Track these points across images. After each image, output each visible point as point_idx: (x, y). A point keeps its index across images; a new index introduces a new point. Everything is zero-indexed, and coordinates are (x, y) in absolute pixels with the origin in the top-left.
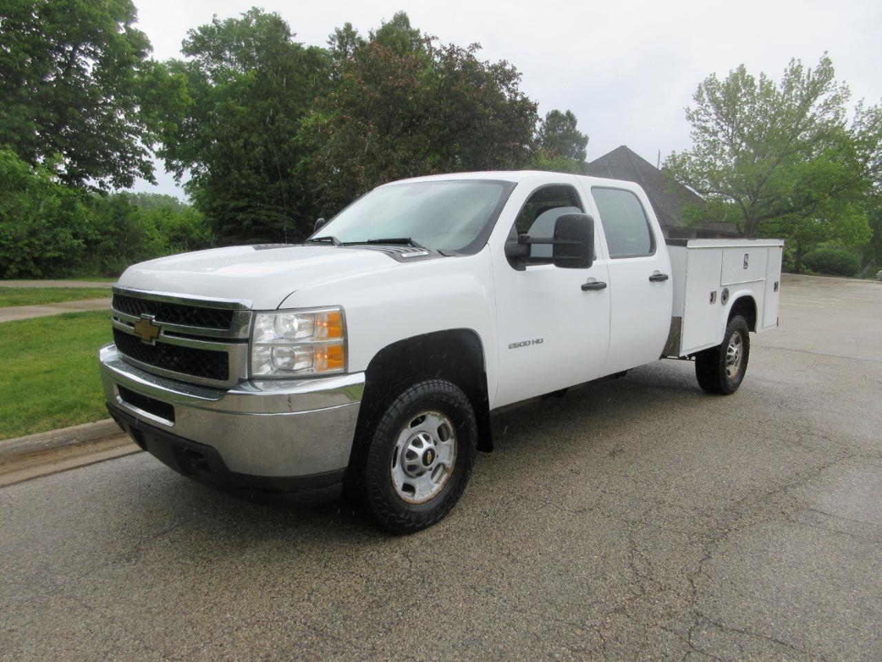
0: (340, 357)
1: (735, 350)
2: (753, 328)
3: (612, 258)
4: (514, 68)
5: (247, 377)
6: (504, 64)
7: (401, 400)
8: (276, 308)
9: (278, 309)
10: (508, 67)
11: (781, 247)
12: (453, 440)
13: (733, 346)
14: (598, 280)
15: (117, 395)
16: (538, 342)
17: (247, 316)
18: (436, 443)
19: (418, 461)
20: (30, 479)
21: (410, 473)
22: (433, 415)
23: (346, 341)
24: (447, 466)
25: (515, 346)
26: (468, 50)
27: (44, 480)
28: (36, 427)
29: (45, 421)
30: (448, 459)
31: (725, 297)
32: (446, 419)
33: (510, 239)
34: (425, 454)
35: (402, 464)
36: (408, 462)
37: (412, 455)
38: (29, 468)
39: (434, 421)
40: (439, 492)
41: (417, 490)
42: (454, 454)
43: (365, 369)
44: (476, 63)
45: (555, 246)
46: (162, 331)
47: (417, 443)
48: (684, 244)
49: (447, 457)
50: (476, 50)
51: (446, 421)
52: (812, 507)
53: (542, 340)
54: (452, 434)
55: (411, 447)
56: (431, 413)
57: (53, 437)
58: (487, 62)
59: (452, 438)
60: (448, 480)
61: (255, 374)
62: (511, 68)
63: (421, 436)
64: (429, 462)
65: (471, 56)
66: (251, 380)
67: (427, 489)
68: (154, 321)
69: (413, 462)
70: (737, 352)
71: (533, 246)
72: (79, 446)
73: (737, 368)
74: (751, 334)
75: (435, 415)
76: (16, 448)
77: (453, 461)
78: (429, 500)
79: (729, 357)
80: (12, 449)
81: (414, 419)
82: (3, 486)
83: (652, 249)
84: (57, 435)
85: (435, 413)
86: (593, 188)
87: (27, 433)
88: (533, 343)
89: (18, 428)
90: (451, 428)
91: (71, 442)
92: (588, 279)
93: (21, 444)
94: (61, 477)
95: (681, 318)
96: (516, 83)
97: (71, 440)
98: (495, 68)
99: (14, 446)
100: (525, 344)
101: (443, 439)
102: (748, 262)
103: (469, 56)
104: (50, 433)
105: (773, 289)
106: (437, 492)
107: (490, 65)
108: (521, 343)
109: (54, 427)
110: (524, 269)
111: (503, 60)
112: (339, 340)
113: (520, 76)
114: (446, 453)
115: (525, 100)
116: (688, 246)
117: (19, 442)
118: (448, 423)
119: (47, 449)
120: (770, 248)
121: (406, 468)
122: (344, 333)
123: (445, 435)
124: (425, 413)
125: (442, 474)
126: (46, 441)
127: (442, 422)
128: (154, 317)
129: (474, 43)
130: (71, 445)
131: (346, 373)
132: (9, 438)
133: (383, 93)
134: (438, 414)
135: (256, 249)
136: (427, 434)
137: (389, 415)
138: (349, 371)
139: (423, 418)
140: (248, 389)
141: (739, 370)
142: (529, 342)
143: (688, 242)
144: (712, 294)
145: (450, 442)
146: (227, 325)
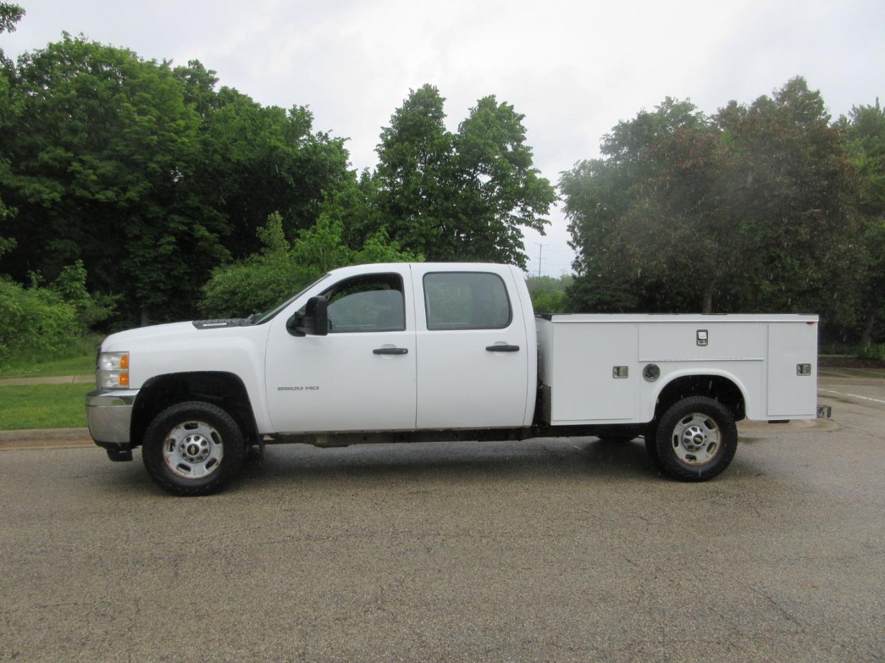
18: (204, 443)
31: (651, 372)
34: (190, 448)
37: (183, 446)
41: (192, 471)
49: (218, 455)
53: (318, 388)
54: (220, 440)
60: (216, 470)
67: (199, 472)
116: (553, 320)
131: (127, 389)
143: (553, 317)
145: (220, 445)
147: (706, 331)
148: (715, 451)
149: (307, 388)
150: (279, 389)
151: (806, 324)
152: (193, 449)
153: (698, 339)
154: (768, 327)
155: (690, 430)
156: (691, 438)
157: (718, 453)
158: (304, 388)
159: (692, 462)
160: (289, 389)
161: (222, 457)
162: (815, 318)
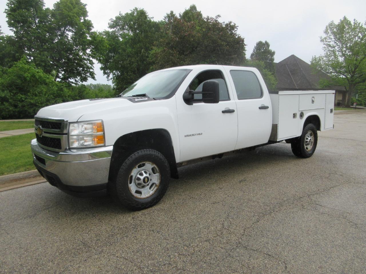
0: (102, 140)
1: (309, 138)
2: (319, 128)
3: (239, 99)
4: (235, 24)
5: (68, 148)
6: (231, 23)
7: (131, 157)
8: (76, 121)
9: (77, 121)
10: (232, 24)
11: (333, 93)
12: (159, 174)
13: (308, 137)
14: (231, 109)
15: (34, 157)
16: (199, 134)
17: (67, 124)
18: (150, 175)
19: (141, 181)
20: (11, 189)
21: (139, 186)
22: (148, 163)
23: (104, 133)
24: (157, 184)
25: (188, 136)
26: (215, 18)
27: (16, 189)
28: (19, 171)
29: (22, 168)
30: (157, 181)
31: (302, 115)
32: (154, 165)
33: (186, 92)
34: (144, 178)
35: (135, 183)
36: (137, 182)
37: (139, 179)
38: (13, 185)
39: (149, 166)
40: (153, 194)
42: (160, 179)
43: (113, 144)
44: (219, 23)
45: (203, 95)
46: (43, 132)
47: (141, 174)
48: (277, 93)
49: (157, 180)
50: (219, 18)
51: (154, 166)
52: (317, 203)
53: (202, 133)
54: (158, 171)
55: (138, 176)
56: (147, 162)
57: (24, 174)
58: (224, 22)
59: (158, 173)
61: (71, 147)
62: (233, 24)
63: (143, 172)
64: (146, 182)
65: (217, 20)
66: (70, 149)
67: (147, 193)
68: (41, 128)
69: (139, 182)
70: (310, 140)
71: (195, 95)
72: (34, 178)
73: (311, 147)
74: (318, 132)
75: (149, 163)
76: (10, 178)
77: (159, 182)
78: (148, 197)
79: (307, 142)
80: (8, 178)
81: (139, 165)
82: (1, 192)
83: (261, 95)
84: (25, 173)
85: (149, 162)
86: (231, 71)
87: (15, 173)
88: (197, 135)
89: (12, 171)
90: (157, 169)
91: (31, 176)
92: (225, 108)
93: (11, 177)
94: (22, 189)
95: (277, 124)
96: (236, 31)
97: (30, 175)
98: (227, 25)
99: (9, 177)
100: (193, 135)
101: (154, 173)
102: (315, 100)
103: (216, 21)
104: (23, 173)
105: (330, 112)
106: (152, 194)
107: (225, 24)
108: (191, 135)
109: (25, 170)
110: (193, 105)
111: (230, 21)
112: (101, 133)
113: (237, 27)
114: (156, 179)
115: (239, 37)
117: (11, 176)
118: (156, 166)
119: (21, 179)
120: (327, 94)
121: (137, 184)
122: (103, 130)
123: (155, 171)
124: (144, 162)
125: (155, 188)
126: (21, 176)
127: (153, 166)
128: (41, 126)
129: (217, 15)
130: (31, 177)
131: (105, 146)
132: (8, 174)
133: (180, 38)
134: (151, 163)
135: (90, 100)
136: (146, 171)
137: (126, 163)
138: (106, 145)
139: (144, 165)
140: (69, 152)
141: (312, 148)
142: (195, 134)
144: (294, 114)
146: (59, 128)
147: (314, 97)
148: (312, 145)
149: (197, 134)
150: (185, 136)
151: (332, 94)
152: (146, 179)
153: (312, 100)
154: (326, 95)
155: (307, 137)
156: (308, 140)
157: (313, 145)
158: (196, 134)
159: (307, 150)
160: (190, 135)
161: (159, 181)
162: (334, 92)
